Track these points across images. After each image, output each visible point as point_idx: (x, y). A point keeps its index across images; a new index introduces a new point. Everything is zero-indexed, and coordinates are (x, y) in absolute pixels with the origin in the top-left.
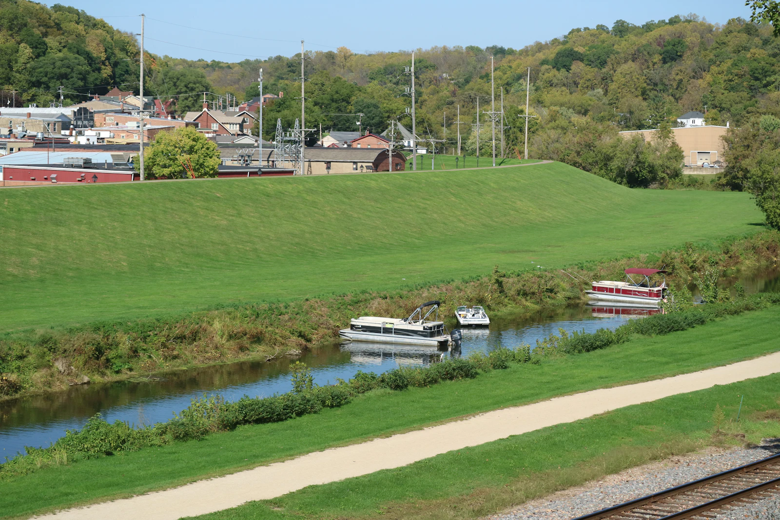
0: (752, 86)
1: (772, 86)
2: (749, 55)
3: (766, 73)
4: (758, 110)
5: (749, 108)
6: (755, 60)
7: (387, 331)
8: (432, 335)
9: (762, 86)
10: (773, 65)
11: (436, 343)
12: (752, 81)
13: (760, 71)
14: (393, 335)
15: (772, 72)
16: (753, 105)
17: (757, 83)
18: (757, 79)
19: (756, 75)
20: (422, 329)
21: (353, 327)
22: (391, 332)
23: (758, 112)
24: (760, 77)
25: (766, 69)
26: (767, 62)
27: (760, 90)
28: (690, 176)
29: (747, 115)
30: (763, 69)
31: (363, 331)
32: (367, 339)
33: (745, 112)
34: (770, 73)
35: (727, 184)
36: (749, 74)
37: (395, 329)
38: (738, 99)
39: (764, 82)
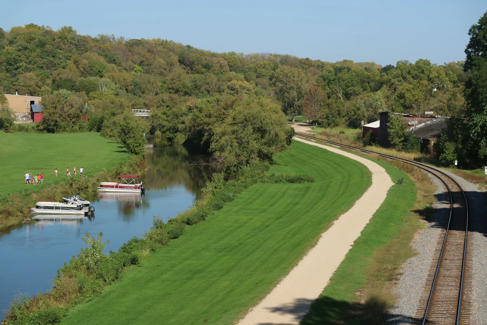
0: (8, 69)
1: (21, 69)
2: (5, 51)
3: (16, 61)
4: (20, 84)
5: (14, 83)
6: (9, 53)
7: (57, 208)
8: (81, 209)
9: (14, 68)
10: (20, 56)
11: (84, 213)
12: (8, 66)
13: (13, 60)
14: (61, 210)
15: (20, 61)
16: (16, 81)
17: (11, 67)
18: (11, 65)
19: (10, 62)
20: (76, 206)
21: (37, 207)
22: (60, 209)
23: (20, 85)
24: (13, 63)
25: (16, 59)
26: (16, 54)
27: (13, 71)
28: (19, 125)
29: (13, 87)
30: (14, 59)
31: (44, 209)
32: (46, 213)
33: (11, 86)
34: (19, 61)
35: (44, 129)
36: (5, 62)
37: (62, 207)
38: (5, 77)
39: (16, 66)
